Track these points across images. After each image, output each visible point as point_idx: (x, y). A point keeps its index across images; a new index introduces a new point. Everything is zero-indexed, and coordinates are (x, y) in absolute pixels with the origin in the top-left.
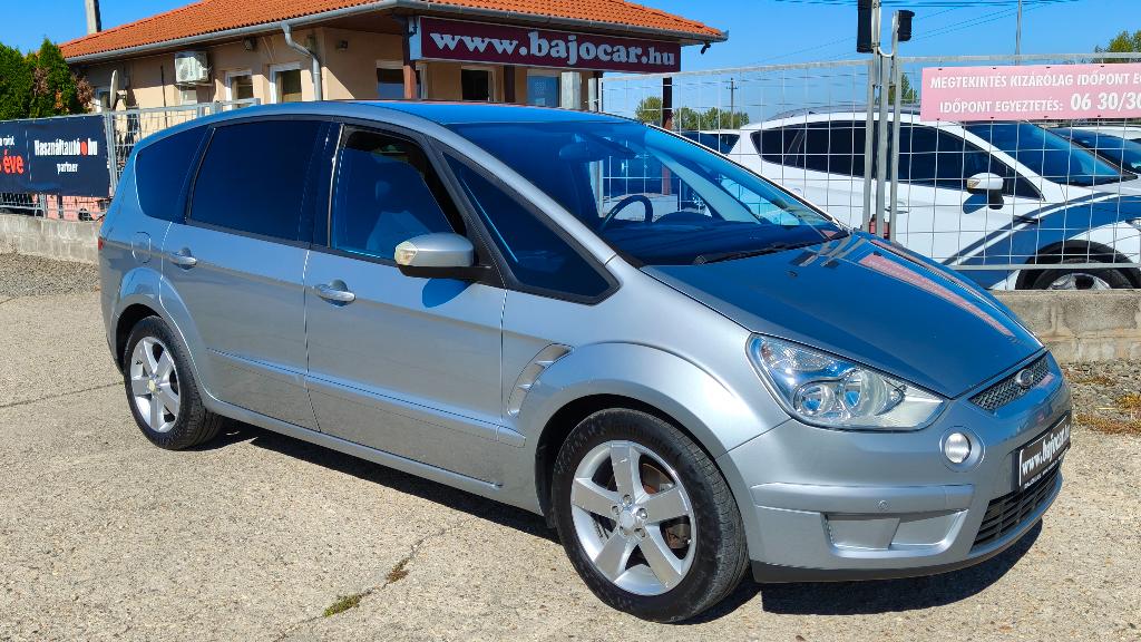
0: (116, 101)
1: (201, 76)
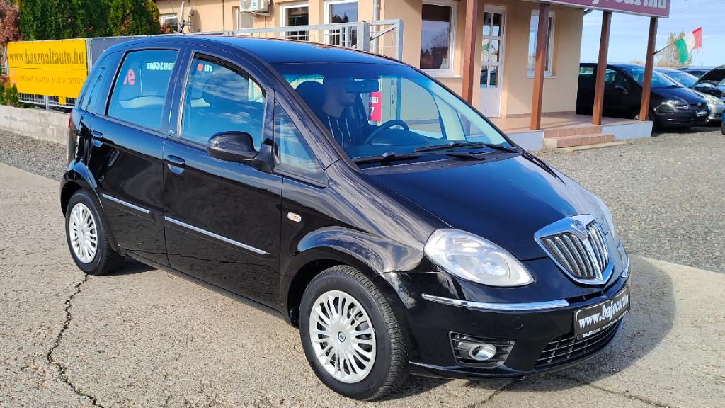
0: (183, 25)
1: (262, 7)
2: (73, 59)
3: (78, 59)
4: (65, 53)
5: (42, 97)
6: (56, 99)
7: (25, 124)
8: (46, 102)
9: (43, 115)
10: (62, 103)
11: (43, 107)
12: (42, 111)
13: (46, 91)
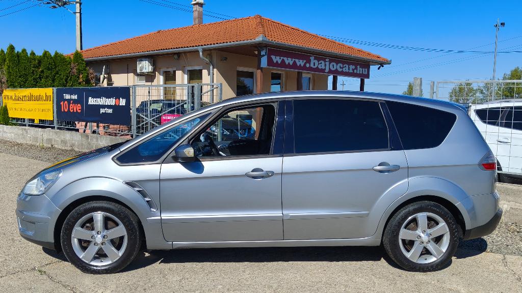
2: (44, 98)
3: (47, 98)
4: (40, 96)
5: (24, 119)
6: (33, 121)
7: (13, 135)
8: (26, 122)
9: (25, 129)
10: (37, 122)
11: (25, 125)
12: (23, 127)
13: (27, 116)
